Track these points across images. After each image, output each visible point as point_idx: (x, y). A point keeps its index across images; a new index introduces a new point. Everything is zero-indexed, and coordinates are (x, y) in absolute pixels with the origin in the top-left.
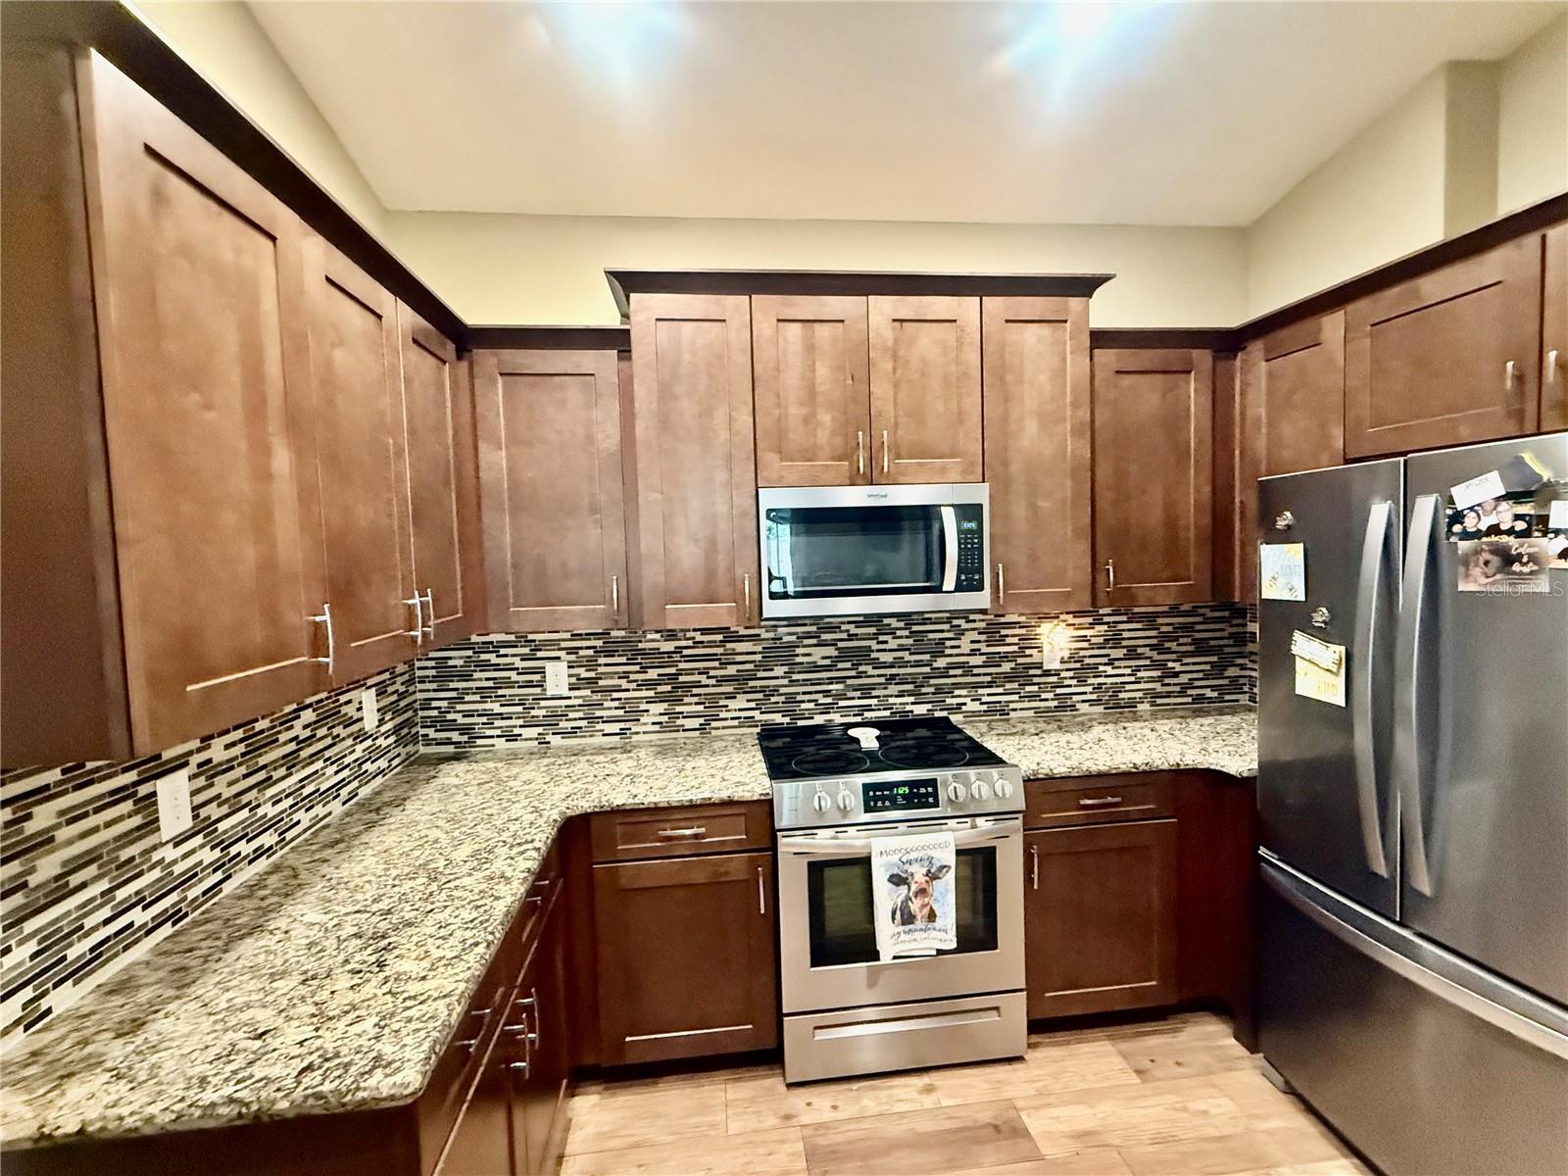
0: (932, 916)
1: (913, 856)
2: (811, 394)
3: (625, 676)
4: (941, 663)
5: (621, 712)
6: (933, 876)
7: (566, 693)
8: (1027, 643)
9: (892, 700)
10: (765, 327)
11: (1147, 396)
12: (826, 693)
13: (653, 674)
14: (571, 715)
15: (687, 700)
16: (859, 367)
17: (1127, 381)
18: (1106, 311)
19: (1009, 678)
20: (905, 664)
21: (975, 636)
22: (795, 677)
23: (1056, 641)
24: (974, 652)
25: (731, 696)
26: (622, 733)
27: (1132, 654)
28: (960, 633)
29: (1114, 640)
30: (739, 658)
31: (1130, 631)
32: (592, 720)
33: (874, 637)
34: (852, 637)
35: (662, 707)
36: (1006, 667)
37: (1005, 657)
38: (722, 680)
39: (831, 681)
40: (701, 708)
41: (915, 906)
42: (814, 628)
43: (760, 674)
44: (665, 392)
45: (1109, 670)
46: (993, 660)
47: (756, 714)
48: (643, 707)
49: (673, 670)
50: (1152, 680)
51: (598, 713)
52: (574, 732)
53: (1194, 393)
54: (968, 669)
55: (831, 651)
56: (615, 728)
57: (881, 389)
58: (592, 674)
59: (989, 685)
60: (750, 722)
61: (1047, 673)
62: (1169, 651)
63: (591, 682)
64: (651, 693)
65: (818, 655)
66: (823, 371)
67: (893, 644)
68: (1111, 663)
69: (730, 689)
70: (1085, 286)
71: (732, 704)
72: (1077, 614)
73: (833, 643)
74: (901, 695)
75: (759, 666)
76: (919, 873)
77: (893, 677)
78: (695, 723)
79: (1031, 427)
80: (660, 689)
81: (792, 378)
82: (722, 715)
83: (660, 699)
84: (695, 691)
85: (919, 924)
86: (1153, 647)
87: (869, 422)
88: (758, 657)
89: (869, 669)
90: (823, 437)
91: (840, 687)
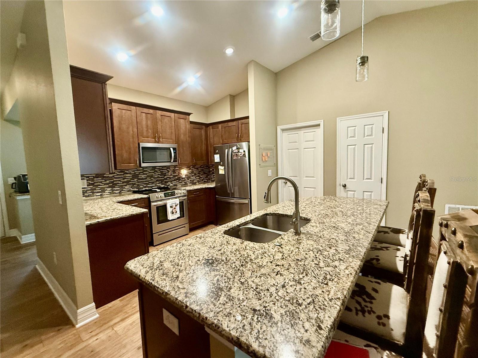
0: (176, 212)
1: (173, 203)
2: (147, 126)
3: (101, 182)
4: (166, 177)
5: (100, 190)
6: (176, 206)
7: (86, 187)
8: (179, 173)
9: (157, 185)
10: (139, 113)
11: (197, 132)
12: (145, 184)
13: (108, 182)
14: (88, 192)
15: (116, 187)
16: (155, 121)
17: (194, 129)
18: (192, 118)
19: (177, 179)
20: (160, 178)
21: (171, 172)
22: (139, 181)
23: (184, 172)
24: (171, 175)
25: (126, 186)
26: (101, 195)
27: (195, 175)
28: (168, 171)
29: (192, 172)
30: (127, 178)
31: (195, 171)
32: (93, 193)
33: (153, 172)
34: (150, 173)
35: (110, 189)
36: (176, 177)
37: (176, 176)
38: (123, 182)
39: (146, 181)
40: (119, 188)
41: (174, 211)
42: (142, 171)
43: (132, 181)
45: (192, 177)
46: (174, 176)
47: (131, 189)
48: (106, 189)
49: (112, 181)
50: (198, 179)
51: (95, 191)
52: (88, 196)
53: (203, 132)
54: (170, 178)
55: (146, 176)
56: (99, 194)
57: (159, 127)
58: (93, 182)
59: (174, 181)
60: (129, 191)
61: (183, 178)
62: (200, 174)
63: (92, 184)
64: (108, 186)
65: (143, 176)
66: (149, 122)
67: (157, 174)
68: (192, 176)
69: (125, 184)
70: (189, 114)
71: (126, 187)
72: (187, 168)
73: (146, 174)
74: (159, 183)
75: (131, 179)
76: (174, 205)
77: (158, 180)
78: (118, 192)
79: (182, 136)
80: (110, 185)
81: (144, 123)
82: (124, 190)
83: (109, 187)
84: (118, 185)
85: (174, 214)
86: (198, 173)
87: (157, 132)
88: (131, 177)
89: (153, 179)
90: (149, 134)
91: (148, 182)
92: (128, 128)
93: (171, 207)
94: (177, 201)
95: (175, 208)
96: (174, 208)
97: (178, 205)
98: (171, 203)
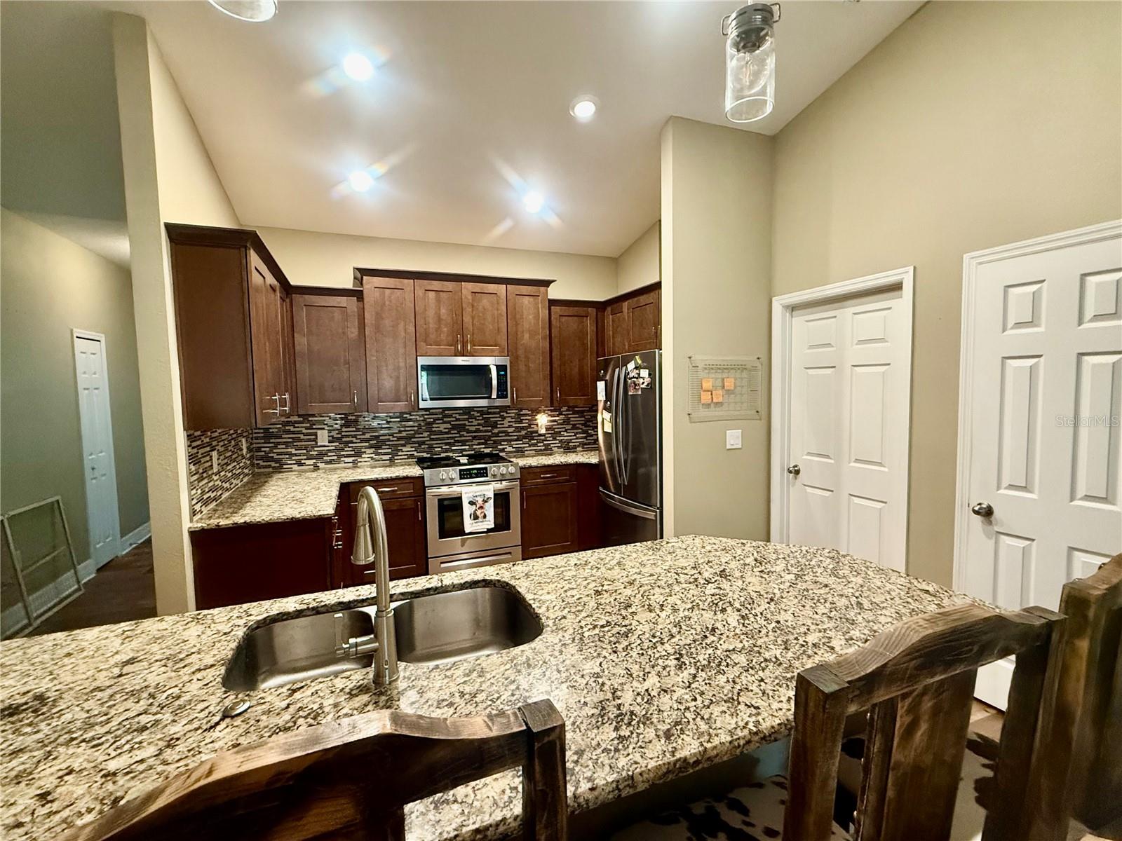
0: (485, 516)
1: (477, 494)
2: (439, 320)
3: (355, 436)
4: (496, 431)
5: (353, 453)
6: (485, 501)
7: (327, 444)
8: (532, 422)
9: (475, 447)
10: (420, 292)
11: (572, 324)
12: (446, 444)
13: (367, 436)
14: (329, 454)
15: (383, 447)
16: (458, 310)
17: (564, 319)
18: (554, 293)
19: (525, 437)
20: (481, 431)
21: (509, 419)
22: (432, 437)
23: (543, 420)
24: (510, 426)
25: (404, 445)
26: (353, 462)
27: (574, 427)
28: (503, 418)
29: (567, 422)
30: (407, 429)
31: (574, 418)
32: (339, 456)
33: (467, 419)
34: (457, 420)
35: (372, 450)
36: (523, 433)
37: (523, 428)
38: (399, 439)
39: (448, 438)
40: (390, 450)
41: (478, 513)
42: (441, 416)
43: (417, 436)
44: (379, 316)
45: (566, 434)
46: (519, 429)
47: (415, 453)
48: (363, 450)
49: (377, 434)
50: (582, 438)
51: (342, 453)
52: (330, 462)
53: (590, 325)
54: (507, 434)
55: (449, 426)
56: (350, 459)
57: (467, 319)
58: (339, 436)
59: (516, 440)
60: (412, 456)
61: (540, 435)
62: (589, 426)
63: (339, 440)
64: (367, 444)
65: (443, 427)
66: (443, 311)
67: (475, 423)
68: (566, 431)
69: (403, 442)
70: (547, 283)
71: (404, 449)
72: (551, 411)
73: (449, 422)
74: (479, 444)
75: (416, 432)
76: (480, 500)
77: (475, 436)
78: (387, 457)
79: (527, 336)
80: (371, 442)
81: (431, 313)
82: (400, 454)
83: (370, 447)
84: (387, 443)
85: (480, 520)
86: (582, 425)
87: (462, 331)
88: (416, 428)
89: (465, 433)
90: (443, 337)
91: (452, 441)
92: (395, 326)
93: (472, 503)
94: (489, 490)
95: (481, 507)
96: (478, 506)
97: (491, 502)
98: (471, 495)
